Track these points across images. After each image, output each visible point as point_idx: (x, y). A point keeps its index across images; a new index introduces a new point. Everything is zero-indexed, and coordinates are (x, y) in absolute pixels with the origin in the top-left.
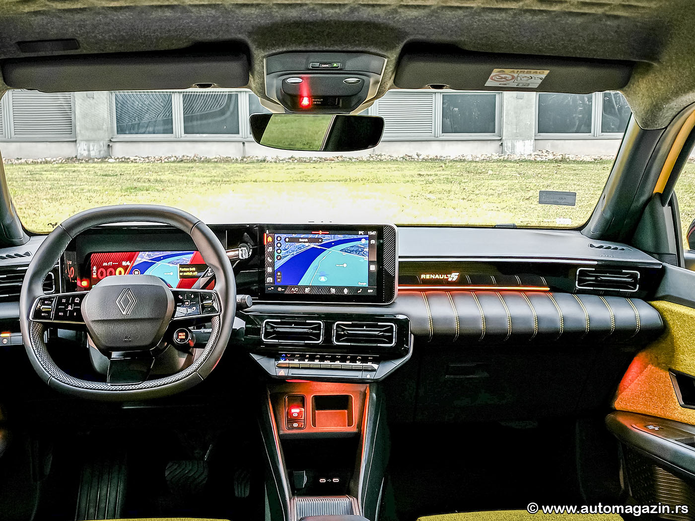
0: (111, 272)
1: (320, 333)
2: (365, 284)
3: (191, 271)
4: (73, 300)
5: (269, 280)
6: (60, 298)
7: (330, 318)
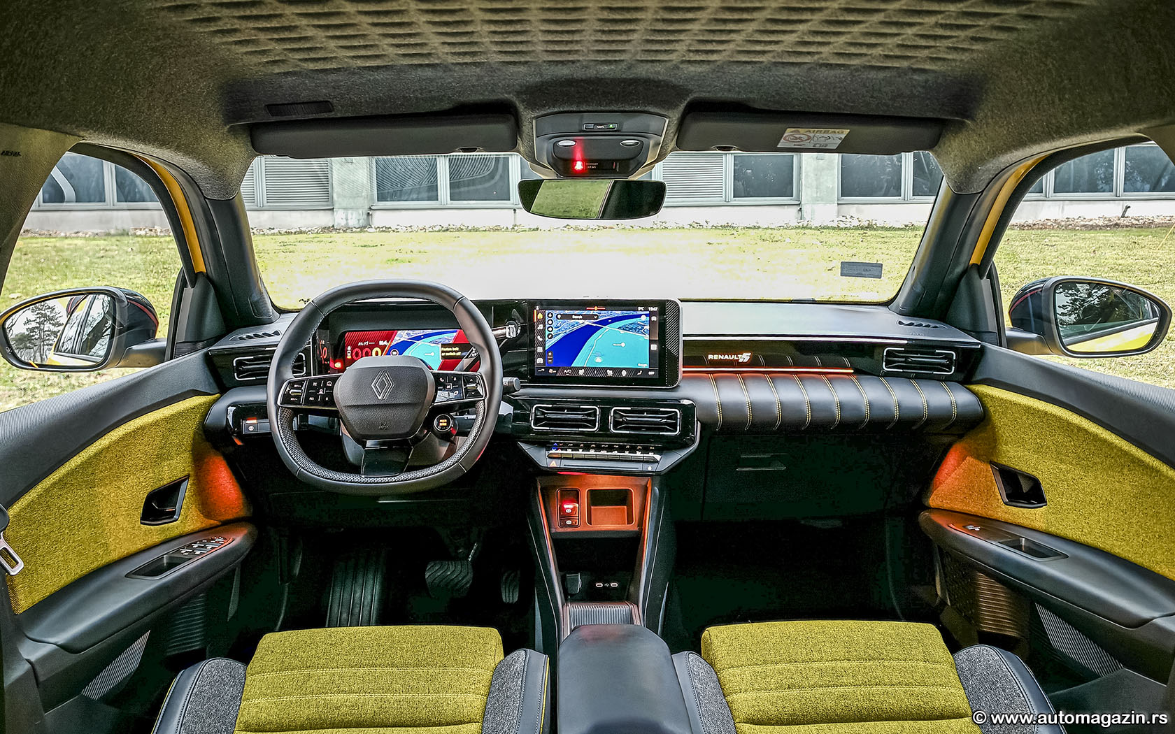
0: (367, 351)
1: (596, 420)
2: (646, 366)
3: (455, 351)
4: (325, 384)
5: (540, 360)
6: (311, 381)
7: (607, 403)
